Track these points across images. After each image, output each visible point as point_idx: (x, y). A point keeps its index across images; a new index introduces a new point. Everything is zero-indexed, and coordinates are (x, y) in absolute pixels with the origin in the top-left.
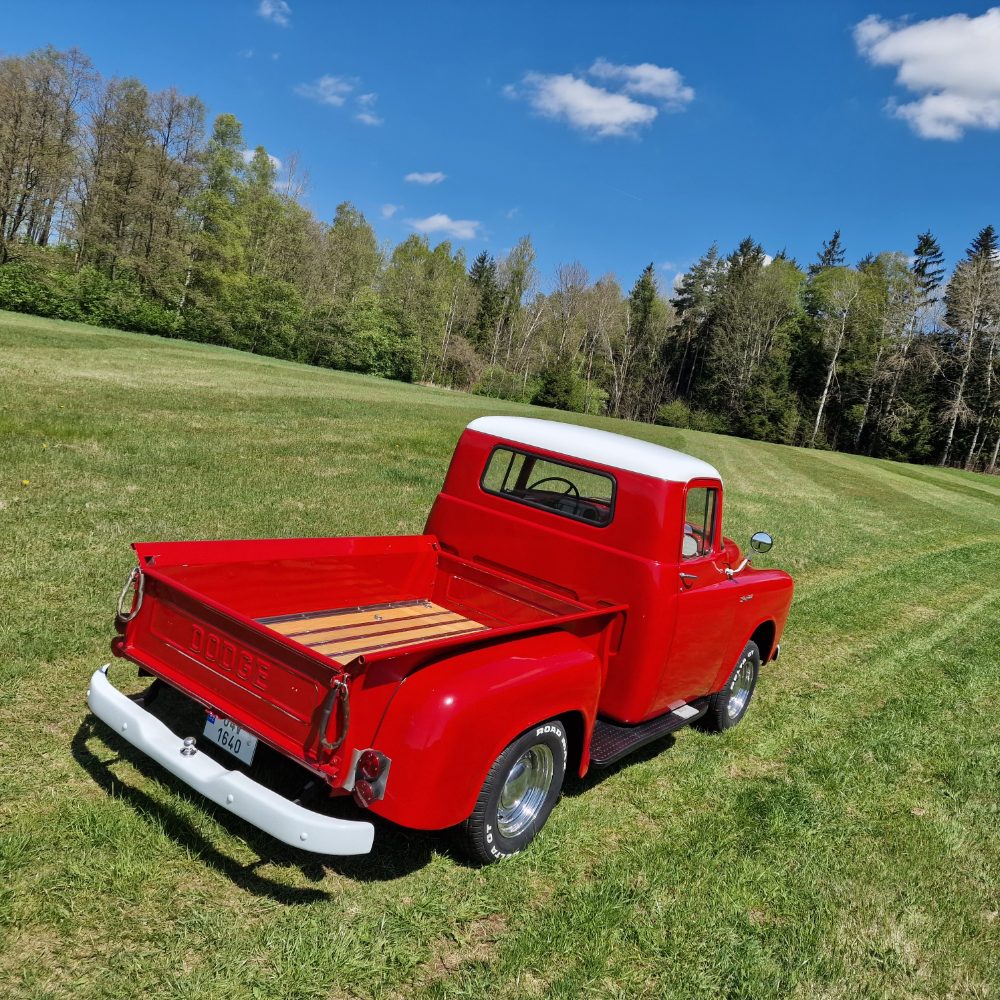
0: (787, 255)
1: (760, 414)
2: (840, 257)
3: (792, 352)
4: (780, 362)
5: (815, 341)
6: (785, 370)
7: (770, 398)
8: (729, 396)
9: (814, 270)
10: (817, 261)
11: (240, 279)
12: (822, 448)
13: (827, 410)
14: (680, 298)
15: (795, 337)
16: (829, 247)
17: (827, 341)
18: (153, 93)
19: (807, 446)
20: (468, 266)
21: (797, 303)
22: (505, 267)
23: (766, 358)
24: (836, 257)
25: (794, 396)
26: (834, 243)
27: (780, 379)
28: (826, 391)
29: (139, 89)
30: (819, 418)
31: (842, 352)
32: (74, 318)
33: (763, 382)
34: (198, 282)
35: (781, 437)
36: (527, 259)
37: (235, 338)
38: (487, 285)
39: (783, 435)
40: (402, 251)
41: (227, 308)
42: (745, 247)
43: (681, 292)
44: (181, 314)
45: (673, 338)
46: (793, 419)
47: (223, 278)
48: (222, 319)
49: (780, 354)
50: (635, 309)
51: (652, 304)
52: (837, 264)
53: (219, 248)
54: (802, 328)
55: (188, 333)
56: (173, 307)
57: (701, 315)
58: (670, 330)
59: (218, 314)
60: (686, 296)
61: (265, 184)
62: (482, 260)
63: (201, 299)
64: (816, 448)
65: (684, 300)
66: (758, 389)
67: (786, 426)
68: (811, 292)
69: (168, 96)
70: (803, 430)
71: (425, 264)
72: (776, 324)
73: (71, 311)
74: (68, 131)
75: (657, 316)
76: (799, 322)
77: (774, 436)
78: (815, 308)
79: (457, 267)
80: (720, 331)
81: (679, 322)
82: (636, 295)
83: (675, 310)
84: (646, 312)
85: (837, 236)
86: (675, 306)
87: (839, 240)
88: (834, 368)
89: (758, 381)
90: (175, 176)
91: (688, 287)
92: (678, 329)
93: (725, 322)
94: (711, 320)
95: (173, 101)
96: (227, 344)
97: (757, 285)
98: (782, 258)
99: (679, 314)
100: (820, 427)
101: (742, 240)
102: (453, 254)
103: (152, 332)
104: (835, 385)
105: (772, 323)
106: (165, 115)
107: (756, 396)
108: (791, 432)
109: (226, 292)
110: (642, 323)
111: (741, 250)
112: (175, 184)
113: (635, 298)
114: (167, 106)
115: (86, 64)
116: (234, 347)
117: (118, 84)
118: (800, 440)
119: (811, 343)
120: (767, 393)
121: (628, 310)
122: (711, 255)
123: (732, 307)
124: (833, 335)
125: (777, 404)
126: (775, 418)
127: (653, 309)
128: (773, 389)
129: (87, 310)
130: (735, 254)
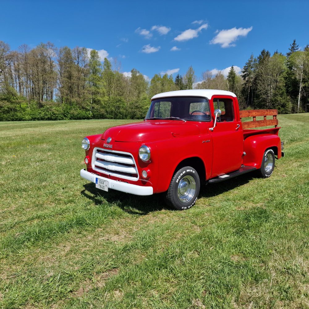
0: (278, 52)
1: (278, 106)
2: (297, 48)
3: (285, 83)
4: (282, 88)
5: (293, 78)
6: (284, 89)
7: (280, 100)
8: (266, 102)
9: (289, 54)
10: (289, 51)
11: (106, 98)
12: (302, 112)
13: (301, 100)
14: (244, 74)
15: (286, 78)
16: (292, 46)
17: (297, 77)
18: (72, 49)
19: (296, 113)
20: (174, 80)
21: (285, 67)
22: (186, 78)
23: (277, 87)
24: (295, 48)
25: (288, 97)
26: (294, 44)
27: (283, 93)
28: (300, 94)
29: (68, 49)
30: (299, 103)
31: (303, 79)
32: (63, 119)
33: (277, 95)
34: (94, 101)
35: (287, 112)
36: (192, 74)
37: (108, 116)
38: (181, 84)
39: (287, 111)
40: (153, 80)
41: (104, 107)
42: (263, 52)
43: (244, 72)
44: (92, 112)
45: (244, 87)
46: (290, 105)
47: (101, 99)
48: (103, 111)
49: (281, 84)
50: (230, 81)
51: (235, 78)
52: (296, 50)
53: (98, 90)
54: (287, 75)
55: (94, 117)
56: (89, 110)
57: (252, 78)
58: (242, 85)
59: (102, 110)
60: (246, 73)
61: (109, 69)
62: (178, 77)
63: (96, 106)
64: (300, 113)
65: (245, 75)
66: (276, 98)
67: (288, 108)
68: (289, 62)
69: (76, 49)
70: (294, 108)
71: (161, 82)
72: (278, 75)
73: (61, 117)
74: (51, 66)
75: (237, 82)
76: (286, 73)
77: (284, 112)
78: (291, 67)
79: (171, 81)
80: (259, 82)
81: (245, 82)
82: (229, 77)
83: (243, 78)
84: (234, 81)
85: (295, 41)
86: (243, 77)
87: (296, 43)
88: (301, 85)
89: (275, 95)
90: (82, 72)
91: (246, 70)
92: (245, 84)
93: (260, 78)
94: (256, 79)
95: (78, 50)
96: (106, 118)
97: (270, 64)
98: (277, 53)
99: (244, 79)
100: (300, 106)
101: (261, 51)
102: (169, 77)
103: (84, 119)
104: (303, 90)
105: (277, 75)
106: (77, 55)
107: (276, 100)
108: (290, 110)
109: (102, 103)
110: (233, 85)
111: (262, 54)
112: (83, 75)
113: (229, 78)
114: (76, 52)
115: (52, 46)
116: (108, 118)
117: (62, 49)
118: (294, 111)
119: (292, 79)
120: (279, 98)
121: (228, 82)
122: (251, 58)
123: (262, 73)
124: (299, 74)
125: (283, 101)
126: (283, 106)
127: (235, 80)
128: (281, 96)
129: (65, 116)
130: (260, 56)
